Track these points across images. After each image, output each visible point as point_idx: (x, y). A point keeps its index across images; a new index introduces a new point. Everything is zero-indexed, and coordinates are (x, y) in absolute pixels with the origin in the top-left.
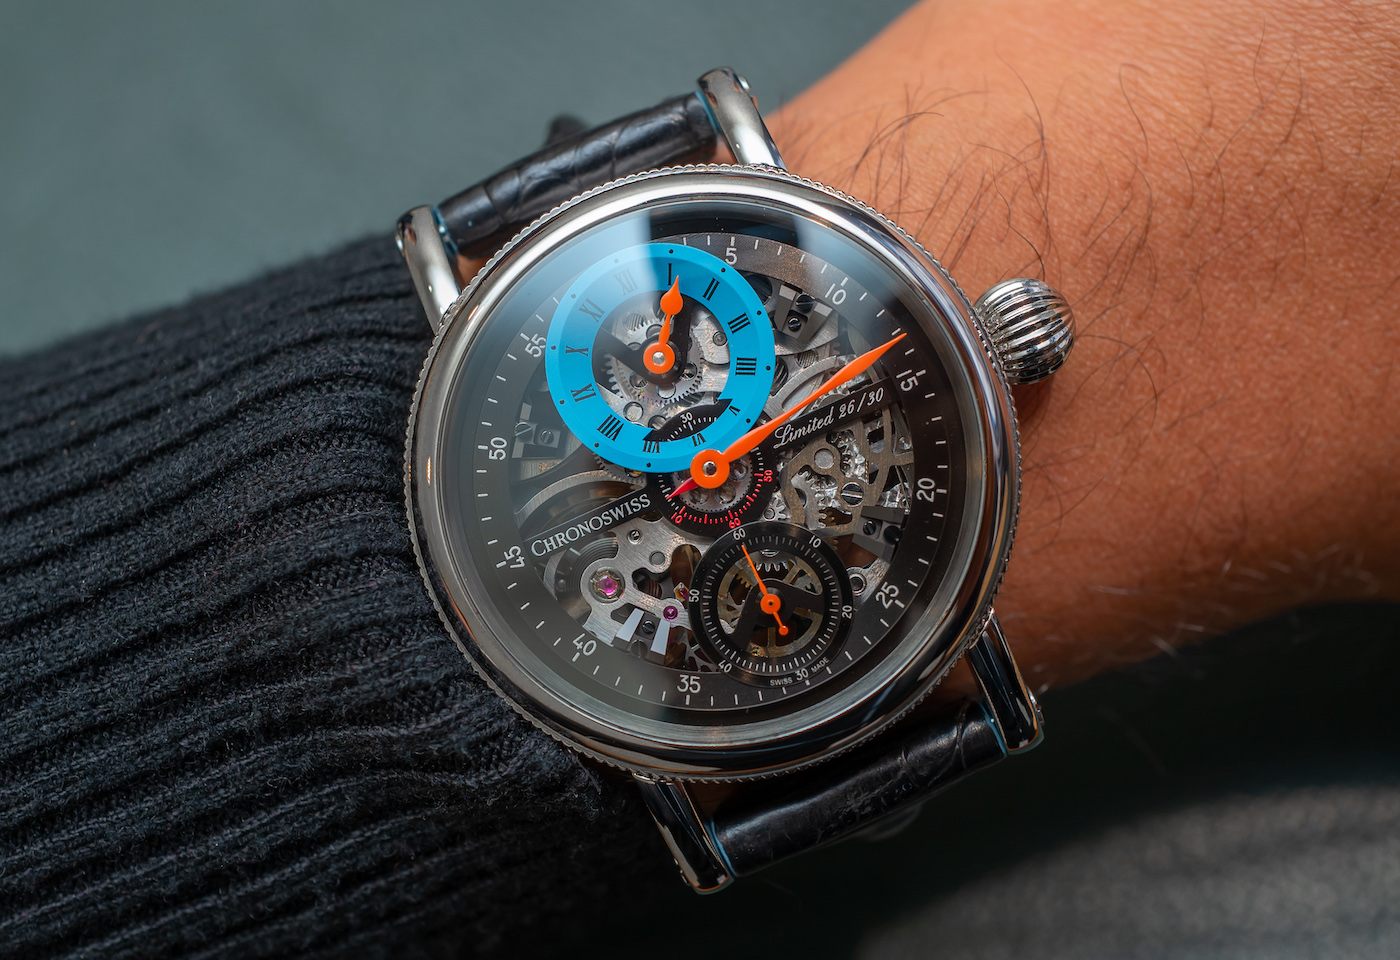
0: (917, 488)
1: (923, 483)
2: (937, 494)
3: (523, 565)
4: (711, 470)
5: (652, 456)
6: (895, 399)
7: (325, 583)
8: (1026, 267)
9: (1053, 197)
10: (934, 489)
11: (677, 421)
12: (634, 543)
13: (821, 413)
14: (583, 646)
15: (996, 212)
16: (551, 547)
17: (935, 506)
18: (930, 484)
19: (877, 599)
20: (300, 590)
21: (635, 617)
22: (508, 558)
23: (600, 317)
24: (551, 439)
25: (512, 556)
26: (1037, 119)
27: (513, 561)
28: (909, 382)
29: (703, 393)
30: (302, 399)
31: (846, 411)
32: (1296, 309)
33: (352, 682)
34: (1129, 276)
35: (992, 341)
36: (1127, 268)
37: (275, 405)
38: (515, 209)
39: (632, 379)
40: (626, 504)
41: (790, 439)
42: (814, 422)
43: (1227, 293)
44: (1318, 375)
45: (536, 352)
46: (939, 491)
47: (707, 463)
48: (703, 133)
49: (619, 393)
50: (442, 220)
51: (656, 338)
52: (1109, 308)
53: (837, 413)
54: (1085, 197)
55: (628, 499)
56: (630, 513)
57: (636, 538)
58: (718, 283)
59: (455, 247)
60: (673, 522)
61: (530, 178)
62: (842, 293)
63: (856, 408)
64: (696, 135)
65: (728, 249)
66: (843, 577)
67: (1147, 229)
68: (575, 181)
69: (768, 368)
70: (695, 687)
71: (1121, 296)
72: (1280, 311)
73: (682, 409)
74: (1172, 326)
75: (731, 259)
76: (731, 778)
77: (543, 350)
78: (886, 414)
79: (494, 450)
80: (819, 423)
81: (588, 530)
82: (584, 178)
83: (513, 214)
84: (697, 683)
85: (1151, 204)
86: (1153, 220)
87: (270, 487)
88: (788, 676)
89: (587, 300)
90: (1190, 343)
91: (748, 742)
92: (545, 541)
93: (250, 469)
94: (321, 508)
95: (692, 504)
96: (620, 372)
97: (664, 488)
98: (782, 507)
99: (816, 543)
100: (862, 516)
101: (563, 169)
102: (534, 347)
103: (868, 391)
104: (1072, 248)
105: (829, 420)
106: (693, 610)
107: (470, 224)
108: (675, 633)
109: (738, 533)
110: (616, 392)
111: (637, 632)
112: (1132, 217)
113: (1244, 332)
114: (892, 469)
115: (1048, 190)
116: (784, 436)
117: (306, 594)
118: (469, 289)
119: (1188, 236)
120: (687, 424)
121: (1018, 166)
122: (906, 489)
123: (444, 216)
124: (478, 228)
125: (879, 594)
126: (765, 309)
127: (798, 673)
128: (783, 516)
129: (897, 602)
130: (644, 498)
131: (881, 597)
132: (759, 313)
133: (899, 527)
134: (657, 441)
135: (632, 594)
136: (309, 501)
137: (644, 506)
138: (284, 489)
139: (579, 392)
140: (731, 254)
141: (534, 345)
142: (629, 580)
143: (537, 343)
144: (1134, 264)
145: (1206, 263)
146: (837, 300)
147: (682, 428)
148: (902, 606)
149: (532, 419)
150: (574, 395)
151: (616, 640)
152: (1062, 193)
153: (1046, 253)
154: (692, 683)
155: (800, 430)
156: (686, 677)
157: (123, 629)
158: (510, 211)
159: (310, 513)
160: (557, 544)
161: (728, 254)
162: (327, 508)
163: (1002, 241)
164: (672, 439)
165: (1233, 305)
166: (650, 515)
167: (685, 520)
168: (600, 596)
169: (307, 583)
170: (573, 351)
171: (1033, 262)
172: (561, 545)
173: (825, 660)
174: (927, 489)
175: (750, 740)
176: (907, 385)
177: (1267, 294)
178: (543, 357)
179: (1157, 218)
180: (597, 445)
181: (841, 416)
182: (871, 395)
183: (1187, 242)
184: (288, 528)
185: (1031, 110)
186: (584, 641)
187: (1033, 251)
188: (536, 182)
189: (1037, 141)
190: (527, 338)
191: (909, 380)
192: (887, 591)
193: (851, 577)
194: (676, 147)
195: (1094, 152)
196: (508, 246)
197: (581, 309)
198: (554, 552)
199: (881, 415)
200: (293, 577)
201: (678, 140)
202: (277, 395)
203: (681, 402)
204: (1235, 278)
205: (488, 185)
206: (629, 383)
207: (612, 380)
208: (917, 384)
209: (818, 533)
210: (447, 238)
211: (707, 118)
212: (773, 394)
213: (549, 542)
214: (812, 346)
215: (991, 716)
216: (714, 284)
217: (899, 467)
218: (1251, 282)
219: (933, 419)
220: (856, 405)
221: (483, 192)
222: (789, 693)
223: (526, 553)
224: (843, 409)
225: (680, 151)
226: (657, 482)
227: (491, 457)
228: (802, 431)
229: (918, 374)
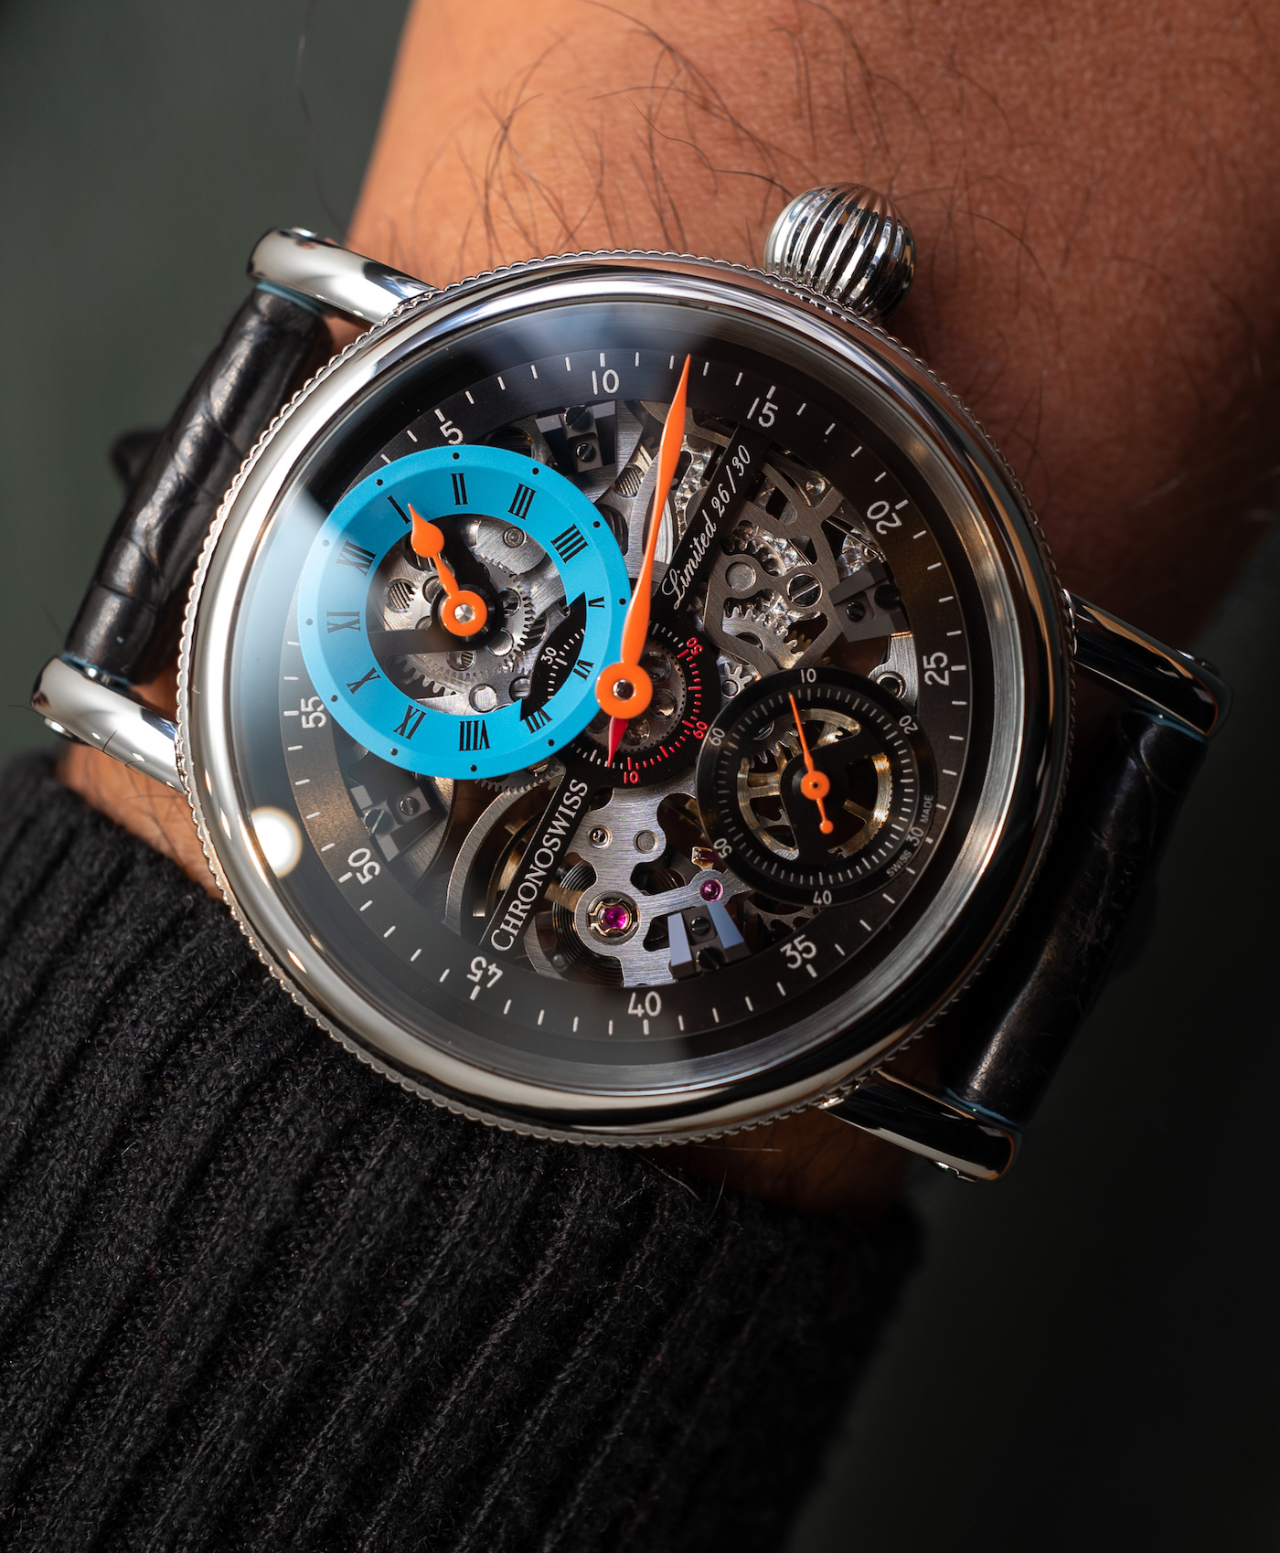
0: (872, 524)
1: (874, 513)
2: (899, 513)
3: (500, 973)
4: (626, 691)
5: (547, 730)
6: (765, 446)
7: (298, 1247)
8: (766, 201)
9: (729, 102)
10: (892, 509)
11: (540, 666)
12: (607, 843)
13: (696, 528)
14: (644, 1007)
15: (683, 165)
16: (515, 926)
17: (908, 527)
18: (882, 507)
19: (929, 683)
20: (279, 1277)
21: (676, 928)
22: (476, 979)
23: (358, 622)
24: (416, 805)
25: (479, 973)
26: (643, 29)
27: (486, 977)
28: (766, 413)
29: (543, 614)
30: (91, 1072)
31: (722, 503)
32: (1093, 22)
33: (417, 1321)
34: (885, 126)
35: (820, 293)
36: (875, 119)
37: (70, 1103)
38: (158, 581)
39: (452, 663)
40: (561, 808)
41: (686, 585)
42: (696, 543)
43: (1005, 61)
44: (1177, 76)
45: (317, 720)
46: (898, 507)
47: (615, 687)
48: (302, 325)
49: (448, 691)
50: (83, 662)
51: (442, 594)
52: (892, 179)
53: (713, 514)
54: (764, 74)
55: (559, 801)
56: (573, 814)
57: (602, 838)
58: (461, 475)
59: (123, 681)
60: (629, 785)
61: (147, 533)
62: (610, 374)
63: (730, 491)
64: (297, 333)
65: (442, 428)
66: (869, 689)
67: (861, 59)
68: (201, 496)
69: (597, 524)
70: (808, 950)
71: (894, 153)
72: (1078, 36)
73: (536, 650)
74: (977, 145)
75: (454, 436)
76: (932, 1018)
77: (325, 711)
78: (771, 473)
79: (360, 869)
80: (703, 541)
81: (541, 873)
82: (209, 484)
83: (159, 590)
84: (806, 944)
85: (844, 27)
86: (859, 43)
87: (149, 1198)
88: (901, 852)
89: (329, 614)
90: (1010, 148)
91: (918, 962)
92: (503, 926)
93: (106, 1196)
94: (220, 1173)
95: (635, 748)
96: (430, 665)
97: (589, 756)
98: (739, 670)
99: (810, 676)
100: (835, 605)
101: (177, 492)
102: (311, 717)
103: (728, 461)
104: (797, 143)
105: (710, 528)
106: (735, 864)
107: (120, 640)
108: (734, 906)
109: (712, 738)
110: (441, 693)
111: (692, 942)
112: (833, 58)
113: (1058, 91)
114: (825, 526)
115: (718, 97)
116: (676, 588)
117: (288, 1276)
118: (183, 712)
119: (909, 32)
120: (555, 663)
121: (664, 96)
122: (858, 536)
123: (82, 655)
124: (134, 637)
125: (926, 676)
126: (538, 461)
127: (909, 838)
128: (748, 679)
129: (954, 668)
130: (574, 786)
131: (931, 678)
132: (536, 471)
133: (888, 583)
134: (539, 709)
135: (650, 906)
136: (203, 1177)
137: (582, 794)
138: (165, 1187)
139: (404, 726)
140: (450, 431)
141: (308, 714)
142: (633, 892)
143: (310, 709)
144: (879, 108)
145: (954, 46)
146: (611, 387)
147: (554, 671)
148: (963, 668)
149: (376, 801)
150: (402, 734)
151: (675, 970)
152: (736, 89)
153: (773, 170)
154: (800, 948)
155: (689, 566)
156: (788, 947)
157: (86, 1514)
158: (154, 589)
159: (216, 1188)
160: (519, 918)
161: (446, 434)
162: (226, 1166)
163: (716, 192)
164: (553, 694)
165: (1023, 69)
166: (598, 798)
167: (641, 772)
168: (617, 936)
169: (280, 1263)
170: (358, 685)
171: (769, 191)
172: (524, 915)
173: (928, 800)
174: (884, 516)
175: (919, 956)
176: (767, 419)
177: (1048, 29)
178: (331, 720)
179: (863, 37)
180: (474, 768)
181: (721, 513)
182: (735, 462)
183: (916, 40)
184: (208, 1225)
185: (630, 25)
186: (640, 1000)
187: (757, 179)
188: (157, 532)
189: (662, 54)
190: (295, 713)
191: (765, 411)
192: (933, 665)
193: (879, 681)
194: (285, 366)
195: (734, 18)
196: (188, 627)
197: (330, 631)
198: (523, 930)
199: (764, 476)
200: (260, 1273)
201: (281, 356)
202: (62, 1091)
203: (529, 643)
204: (1000, 38)
205: (102, 576)
206: (452, 671)
207: (426, 682)
208: (776, 408)
209: (801, 665)
210: (106, 678)
211: (295, 305)
212: (624, 551)
213: (507, 923)
214: (622, 463)
215: (1156, 712)
216: (458, 480)
217: (831, 518)
218: (1021, 29)
219: (827, 433)
220: (727, 487)
221: (105, 591)
222: (917, 869)
223: (493, 956)
224: (716, 503)
225: (293, 364)
226: (574, 755)
227: (363, 881)
228: (691, 566)
229: (769, 396)
